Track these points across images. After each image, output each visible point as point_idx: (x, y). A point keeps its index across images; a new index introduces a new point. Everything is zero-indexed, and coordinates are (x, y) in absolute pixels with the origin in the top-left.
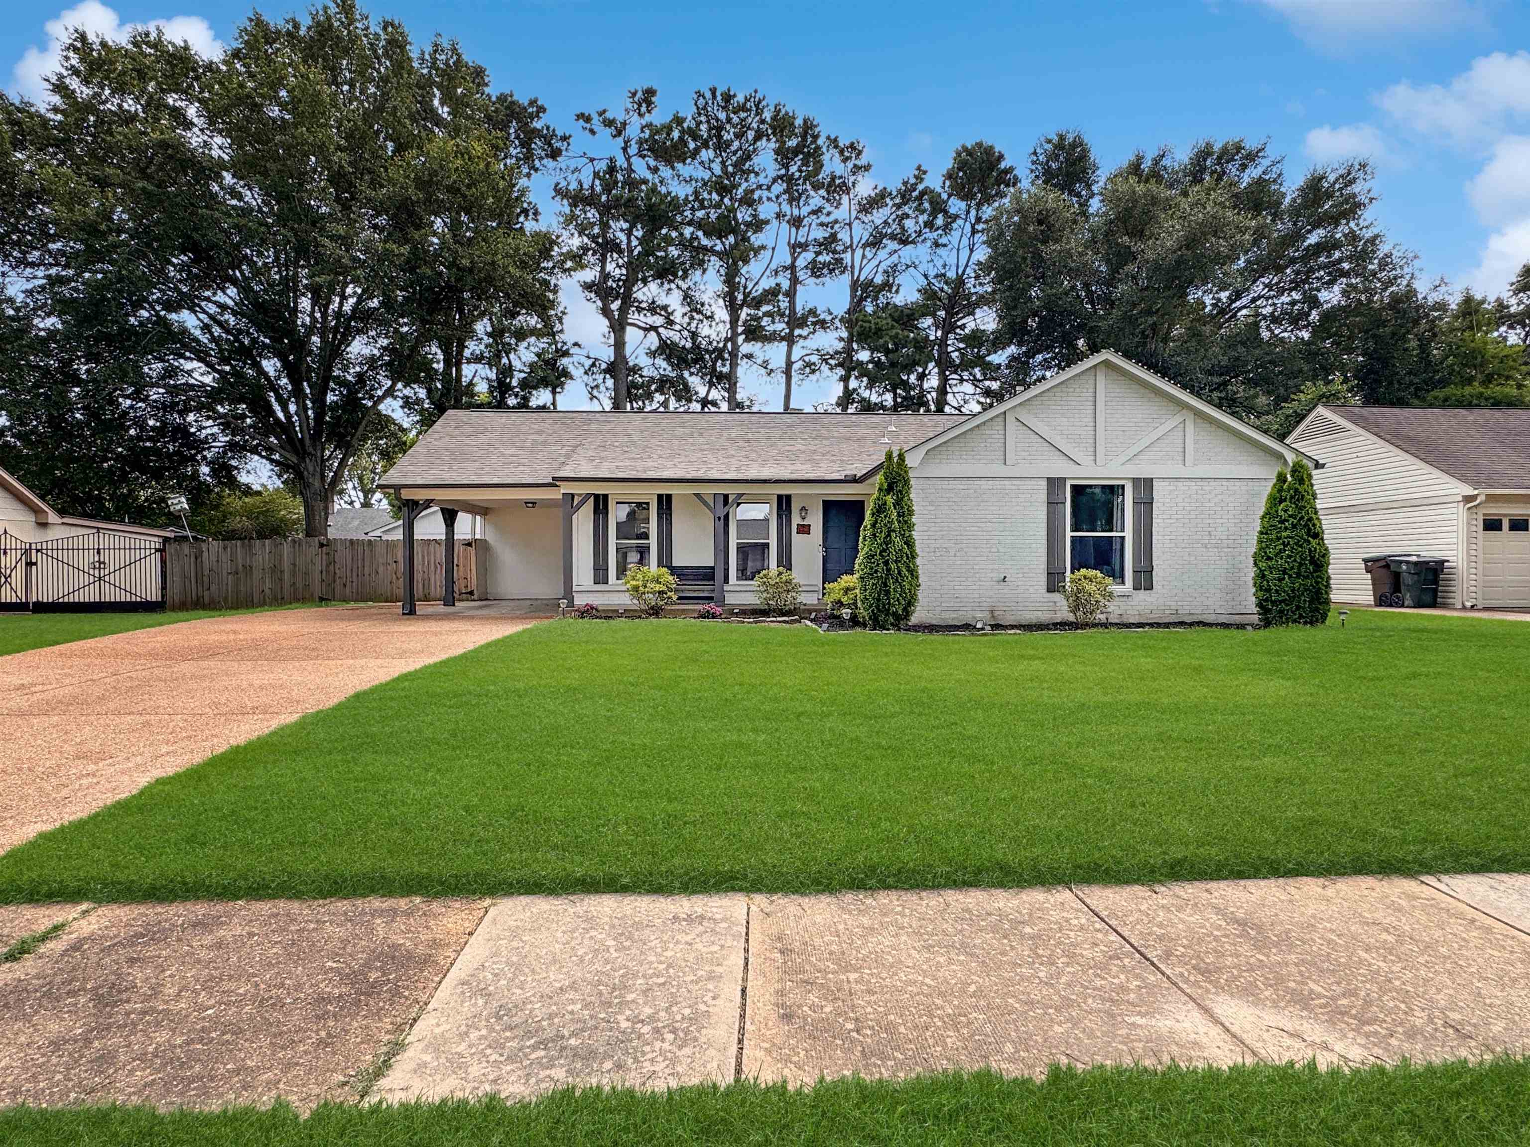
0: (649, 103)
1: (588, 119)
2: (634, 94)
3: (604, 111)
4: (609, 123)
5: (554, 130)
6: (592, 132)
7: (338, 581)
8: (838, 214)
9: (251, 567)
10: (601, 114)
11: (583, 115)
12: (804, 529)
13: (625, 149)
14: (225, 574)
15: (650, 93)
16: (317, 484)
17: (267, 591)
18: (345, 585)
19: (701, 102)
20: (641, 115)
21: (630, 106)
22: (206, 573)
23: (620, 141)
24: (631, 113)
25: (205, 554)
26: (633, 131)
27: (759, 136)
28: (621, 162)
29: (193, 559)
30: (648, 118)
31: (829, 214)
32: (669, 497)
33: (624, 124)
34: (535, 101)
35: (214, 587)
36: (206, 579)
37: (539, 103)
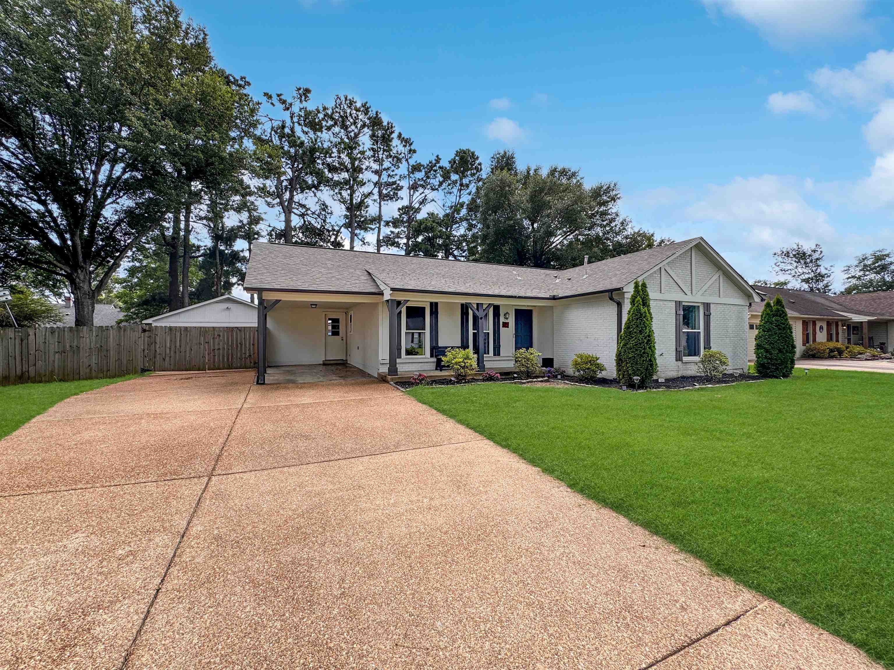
0: (306, 97)
1: (270, 97)
2: (299, 89)
3: (281, 95)
4: (284, 102)
5: (251, 98)
6: (272, 104)
7: (158, 356)
8: (399, 172)
9: (78, 348)
10: (279, 95)
11: (268, 94)
12: (506, 325)
13: (292, 117)
14: (51, 354)
15: (307, 91)
16: (86, 287)
17: (94, 366)
18: (164, 359)
19: (338, 101)
20: (301, 101)
21: (296, 95)
22: (32, 352)
23: (288, 113)
24: (296, 99)
25: (32, 337)
26: (295, 109)
27: (364, 126)
28: (288, 123)
29: (18, 341)
30: (305, 104)
31: (393, 171)
32: (436, 304)
33: (291, 105)
34: (245, 78)
35: (40, 363)
36: (31, 358)
37: (247, 80)
